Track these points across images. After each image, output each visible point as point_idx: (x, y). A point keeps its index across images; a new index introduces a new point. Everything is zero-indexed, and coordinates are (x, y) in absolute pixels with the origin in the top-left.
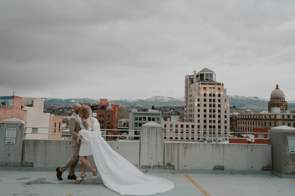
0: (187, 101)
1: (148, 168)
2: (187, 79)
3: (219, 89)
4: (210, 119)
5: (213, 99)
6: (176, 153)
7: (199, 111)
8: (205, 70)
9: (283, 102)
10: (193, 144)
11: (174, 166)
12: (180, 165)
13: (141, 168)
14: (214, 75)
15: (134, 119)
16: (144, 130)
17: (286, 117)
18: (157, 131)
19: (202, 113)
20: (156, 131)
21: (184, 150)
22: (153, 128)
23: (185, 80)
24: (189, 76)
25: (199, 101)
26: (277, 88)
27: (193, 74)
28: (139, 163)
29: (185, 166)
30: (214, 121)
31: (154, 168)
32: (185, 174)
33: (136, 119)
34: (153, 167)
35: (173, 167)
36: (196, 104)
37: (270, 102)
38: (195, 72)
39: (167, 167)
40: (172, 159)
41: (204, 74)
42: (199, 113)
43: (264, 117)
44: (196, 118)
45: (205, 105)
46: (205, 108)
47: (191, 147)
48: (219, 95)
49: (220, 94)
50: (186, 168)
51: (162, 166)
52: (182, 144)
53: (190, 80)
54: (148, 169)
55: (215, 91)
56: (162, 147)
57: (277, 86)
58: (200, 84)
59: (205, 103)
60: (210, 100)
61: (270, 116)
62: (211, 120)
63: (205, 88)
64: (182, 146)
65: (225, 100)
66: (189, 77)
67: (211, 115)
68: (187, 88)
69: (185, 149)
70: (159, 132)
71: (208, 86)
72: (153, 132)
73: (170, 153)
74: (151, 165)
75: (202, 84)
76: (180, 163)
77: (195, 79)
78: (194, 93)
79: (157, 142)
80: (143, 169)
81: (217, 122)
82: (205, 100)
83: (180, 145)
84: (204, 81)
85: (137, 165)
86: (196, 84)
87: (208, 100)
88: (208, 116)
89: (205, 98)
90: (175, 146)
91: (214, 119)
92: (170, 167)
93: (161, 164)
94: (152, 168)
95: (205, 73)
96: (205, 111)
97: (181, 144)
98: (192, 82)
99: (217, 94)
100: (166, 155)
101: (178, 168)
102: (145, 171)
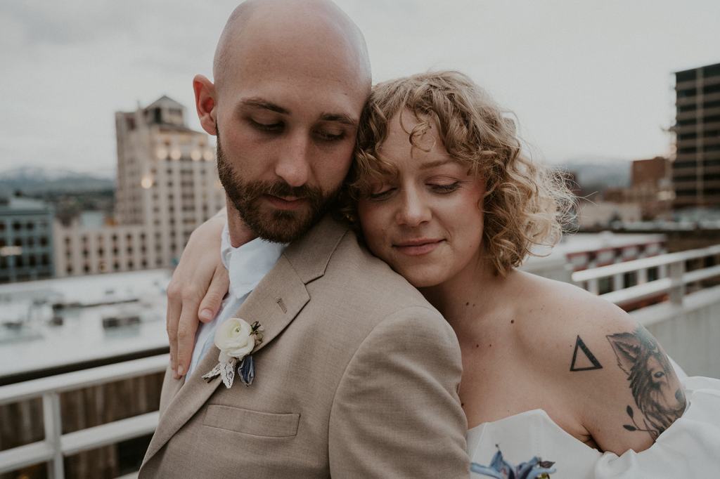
0: (122, 173)
2: (121, 120)
4: (185, 215)
5: (189, 170)
7: (155, 197)
19: (164, 203)
23: (116, 122)
25: (156, 174)
27: (134, 110)
41: (162, 108)
42: (156, 203)
44: (149, 216)
45: (170, 184)
46: (170, 191)
53: (127, 123)
55: (193, 152)
58: (157, 133)
59: (170, 178)
60: (183, 172)
62: (187, 220)
63: (169, 142)
66: (125, 116)
68: (122, 142)
71: (175, 138)
75: (161, 133)
77: (140, 121)
82: (169, 172)
86: (143, 130)
87: (177, 172)
88: (178, 209)
89: (170, 166)
96: (171, 197)
98: (133, 127)
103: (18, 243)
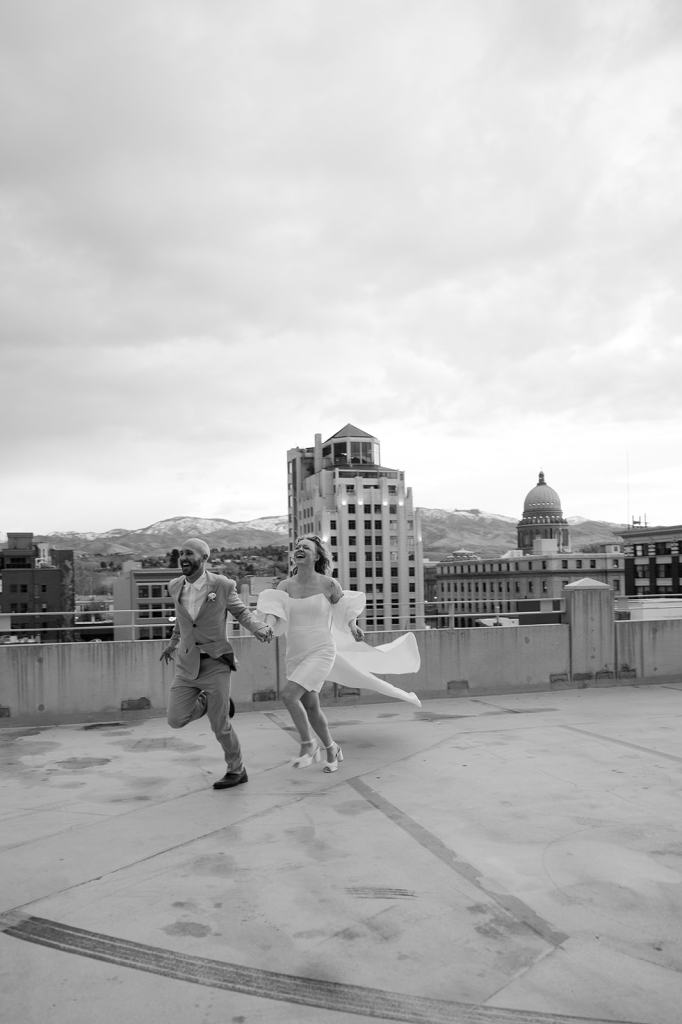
0: (296, 528)
1: (588, 679)
2: (294, 461)
3: (392, 489)
5: (376, 521)
6: (637, 644)
8: (349, 430)
9: (557, 522)
10: (667, 623)
11: (634, 670)
12: (645, 668)
14: (375, 447)
15: (136, 592)
17: (572, 566)
20: (599, 600)
21: (651, 636)
22: (591, 590)
23: (289, 463)
24: (302, 451)
26: (542, 483)
28: (569, 670)
29: (655, 669)
30: (380, 587)
31: (598, 678)
33: (144, 592)
34: (597, 675)
35: (633, 673)
37: (521, 523)
38: (318, 437)
39: (623, 674)
40: (630, 654)
43: (512, 569)
45: (352, 541)
46: (353, 549)
47: (665, 628)
48: (393, 509)
49: (395, 506)
50: (657, 673)
51: (612, 672)
52: (647, 624)
53: (303, 465)
54: (587, 682)
55: (381, 498)
56: (611, 634)
57: (541, 475)
58: (337, 475)
59: (352, 533)
60: (368, 525)
61: (530, 563)
62: (371, 585)
65: (409, 522)
66: (300, 455)
67: (371, 569)
68: (295, 488)
69: (653, 634)
71: (359, 482)
72: (594, 603)
73: (626, 644)
74: (592, 672)
75: (341, 475)
76: (646, 663)
78: (318, 503)
79: (602, 620)
80: (576, 682)
81: (387, 588)
82: (352, 525)
84: (348, 467)
85: (566, 674)
87: (360, 525)
88: (361, 573)
89: (352, 517)
90: (635, 629)
91: (378, 580)
92: (626, 673)
93: (611, 668)
94: (595, 678)
95: (349, 440)
96: (353, 557)
97: (645, 624)
98: (311, 471)
99: (385, 503)
100: (619, 649)
101: (642, 674)
102: (581, 685)
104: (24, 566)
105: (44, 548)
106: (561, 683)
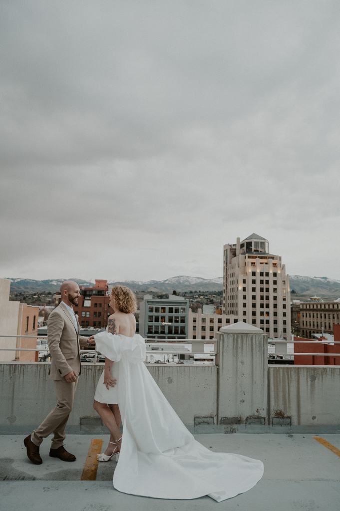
0: (226, 282)
1: (236, 424)
2: (227, 250)
3: (275, 265)
4: (262, 310)
5: (266, 281)
6: (293, 389)
7: (245, 297)
8: (254, 236)
10: (328, 370)
11: (289, 418)
12: (302, 415)
13: (221, 423)
14: (266, 245)
15: (147, 310)
16: (225, 339)
18: (254, 341)
19: (249, 301)
20: (250, 343)
21: (309, 382)
22: (243, 335)
23: (224, 251)
24: (230, 246)
25: (245, 283)
27: (235, 243)
28: (216, 413)
29: (314, 418)
30: (268, 313)
31: (248, 423)
32: (313, 436)
33: (151, 310)
34: (246, 420)
35: (288, 420)
36: (240, 288)
38: (238, 239)
39: (276, 420)
40: (285, 404)
41: (251, 242)
42: (245, 301)
44: (241, 309)
45: (254, 289)
46: (254, 294)
47: (324, 376)
48: (275, 275)
49: (276, 273)
50: (316, 422)
51: (264, 418)
52: (305, 371)
53: (231, 252)
54: (235, 426)
55: (269, 269)
56: (264, 377)
58: (247, 257)
59: (254, 286)
60: (262, 282)
62: (263, 312)
63: (254, 263)
64: (305, 373)
65: (283, 281)
66: (230, 247)
67: (263, 304)
68: (227, 263)
69: (311, 381)
70: (258, 344)
71: (258, 261)
72: (244, 346)
73: (281, 389)
74: (242, 416)
75: (249, 257)
76: (303, 410)
77: (238, 251)
78: (237, 271)
79: (254, 364)
80: (224, 426)
81: (272, 314)
82: (254, 282)
83: (302, 372)
84: (253, 253)
85: (212, 417)
86: (240, 257)
87: (258, 282)
88: (258, 306)
89: (254, 278)
90: (291, 375)
91: (267, 310)
92: (281, 420)
93: (263, 414)
94: (245, 423)
95: (253, 241)
96: (254, 297)
97: (302, 370)
98: (235, 255)
99: (271, 272)
100: (272, 394)
101: (299, 423)
102: (229, 430)
103: (170, 321)
104: (101, 295)
105: (111, 288)
106: (206, 426)
